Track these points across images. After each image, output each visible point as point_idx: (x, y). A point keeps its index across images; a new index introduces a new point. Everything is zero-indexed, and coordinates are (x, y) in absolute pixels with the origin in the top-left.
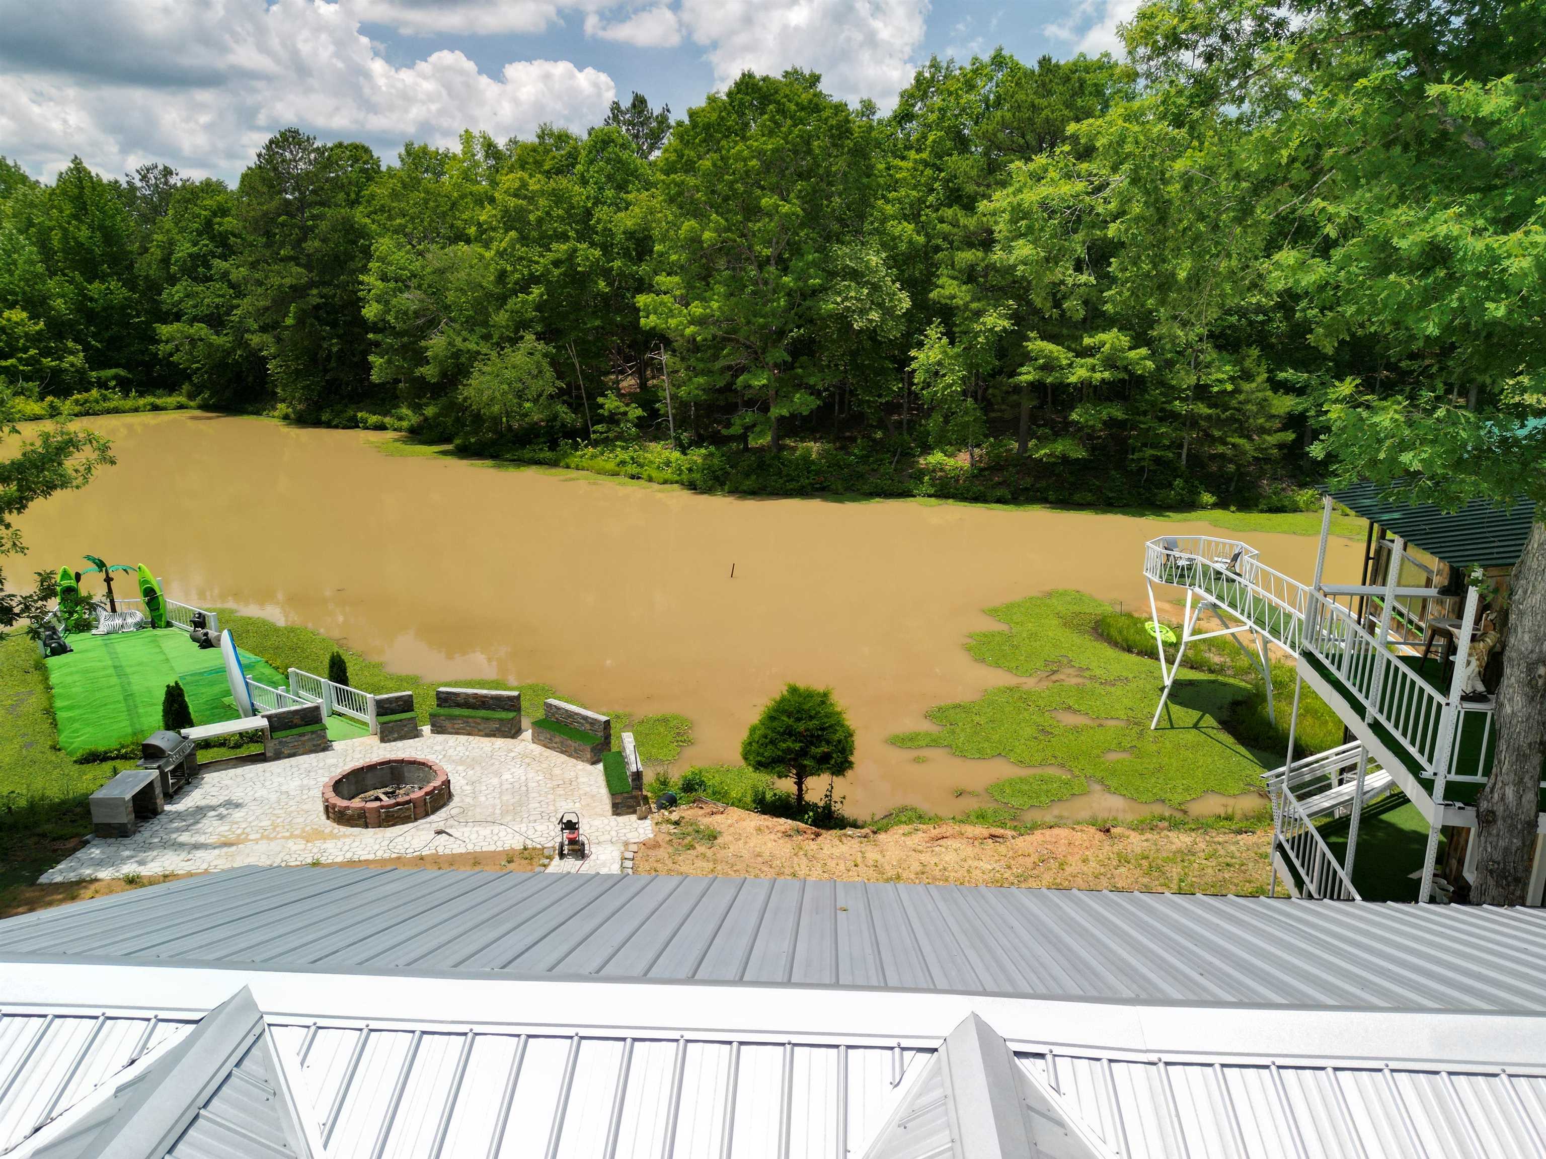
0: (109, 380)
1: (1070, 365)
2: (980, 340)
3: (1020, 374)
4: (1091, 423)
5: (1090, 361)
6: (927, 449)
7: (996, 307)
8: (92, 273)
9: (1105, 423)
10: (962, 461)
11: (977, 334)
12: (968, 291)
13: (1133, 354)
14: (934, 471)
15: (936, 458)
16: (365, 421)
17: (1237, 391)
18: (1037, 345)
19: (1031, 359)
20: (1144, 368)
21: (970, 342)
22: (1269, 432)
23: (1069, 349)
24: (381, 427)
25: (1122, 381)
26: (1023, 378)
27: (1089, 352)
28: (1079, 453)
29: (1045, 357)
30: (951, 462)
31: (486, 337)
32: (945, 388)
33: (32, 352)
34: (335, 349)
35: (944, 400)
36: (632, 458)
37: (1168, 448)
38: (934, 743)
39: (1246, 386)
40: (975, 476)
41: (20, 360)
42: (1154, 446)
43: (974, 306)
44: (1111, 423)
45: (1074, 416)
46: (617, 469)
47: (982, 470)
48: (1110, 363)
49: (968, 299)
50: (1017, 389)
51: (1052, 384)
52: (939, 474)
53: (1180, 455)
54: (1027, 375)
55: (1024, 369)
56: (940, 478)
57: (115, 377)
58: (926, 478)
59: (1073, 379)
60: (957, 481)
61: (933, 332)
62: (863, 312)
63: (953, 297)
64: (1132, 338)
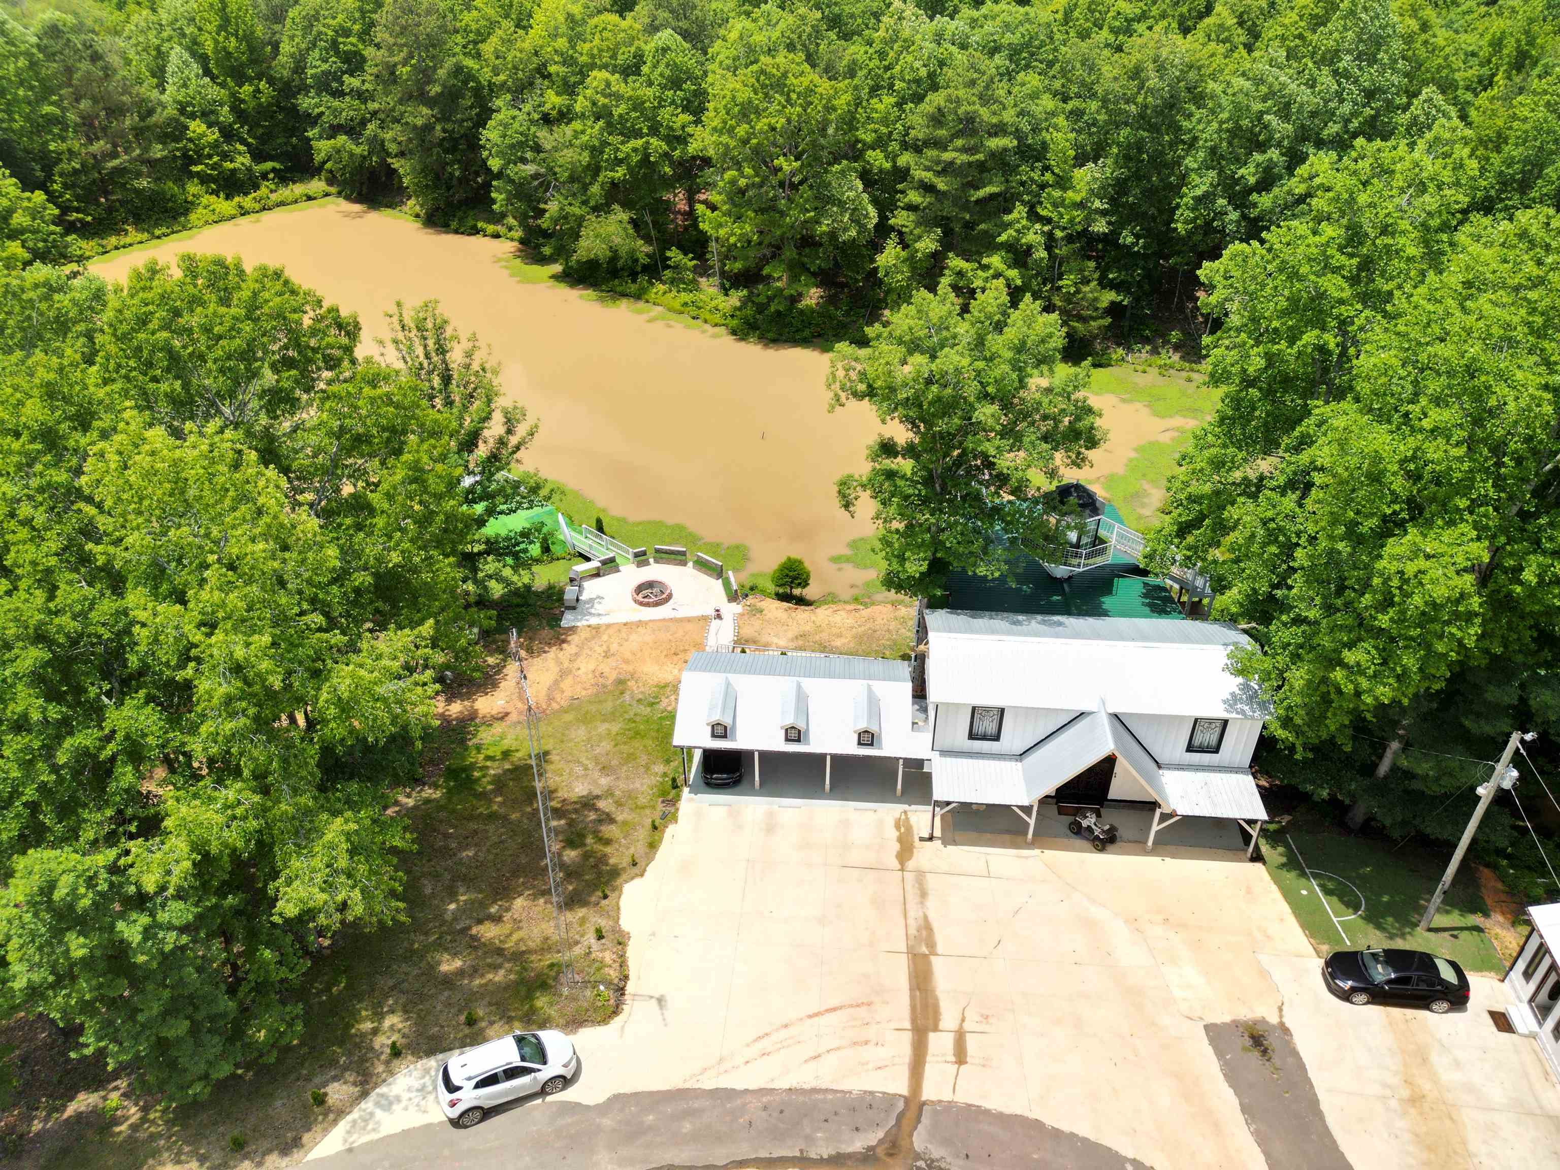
0: (267, 173)
2: (919, 254)
7: (929, 232)
8: (241, 78)
11: (917, 250)
16: (484, 230)
17: (1078, 291)
18: (953, 261)
21: (914, 253)
22: (1094, 319)
23: (974, 265)
24: (497, 236)
31: (585, 203)
33: (216, 159)
34: (457, 173)
36: (692, 302)
38: (848, 560)
39: (1086, 289)
41: (207, 165)
43: (916, 232)
46: (682, 308)
57: (274, 170)
61: (891, 243)
62: (846, 230)
63: (903, 226)
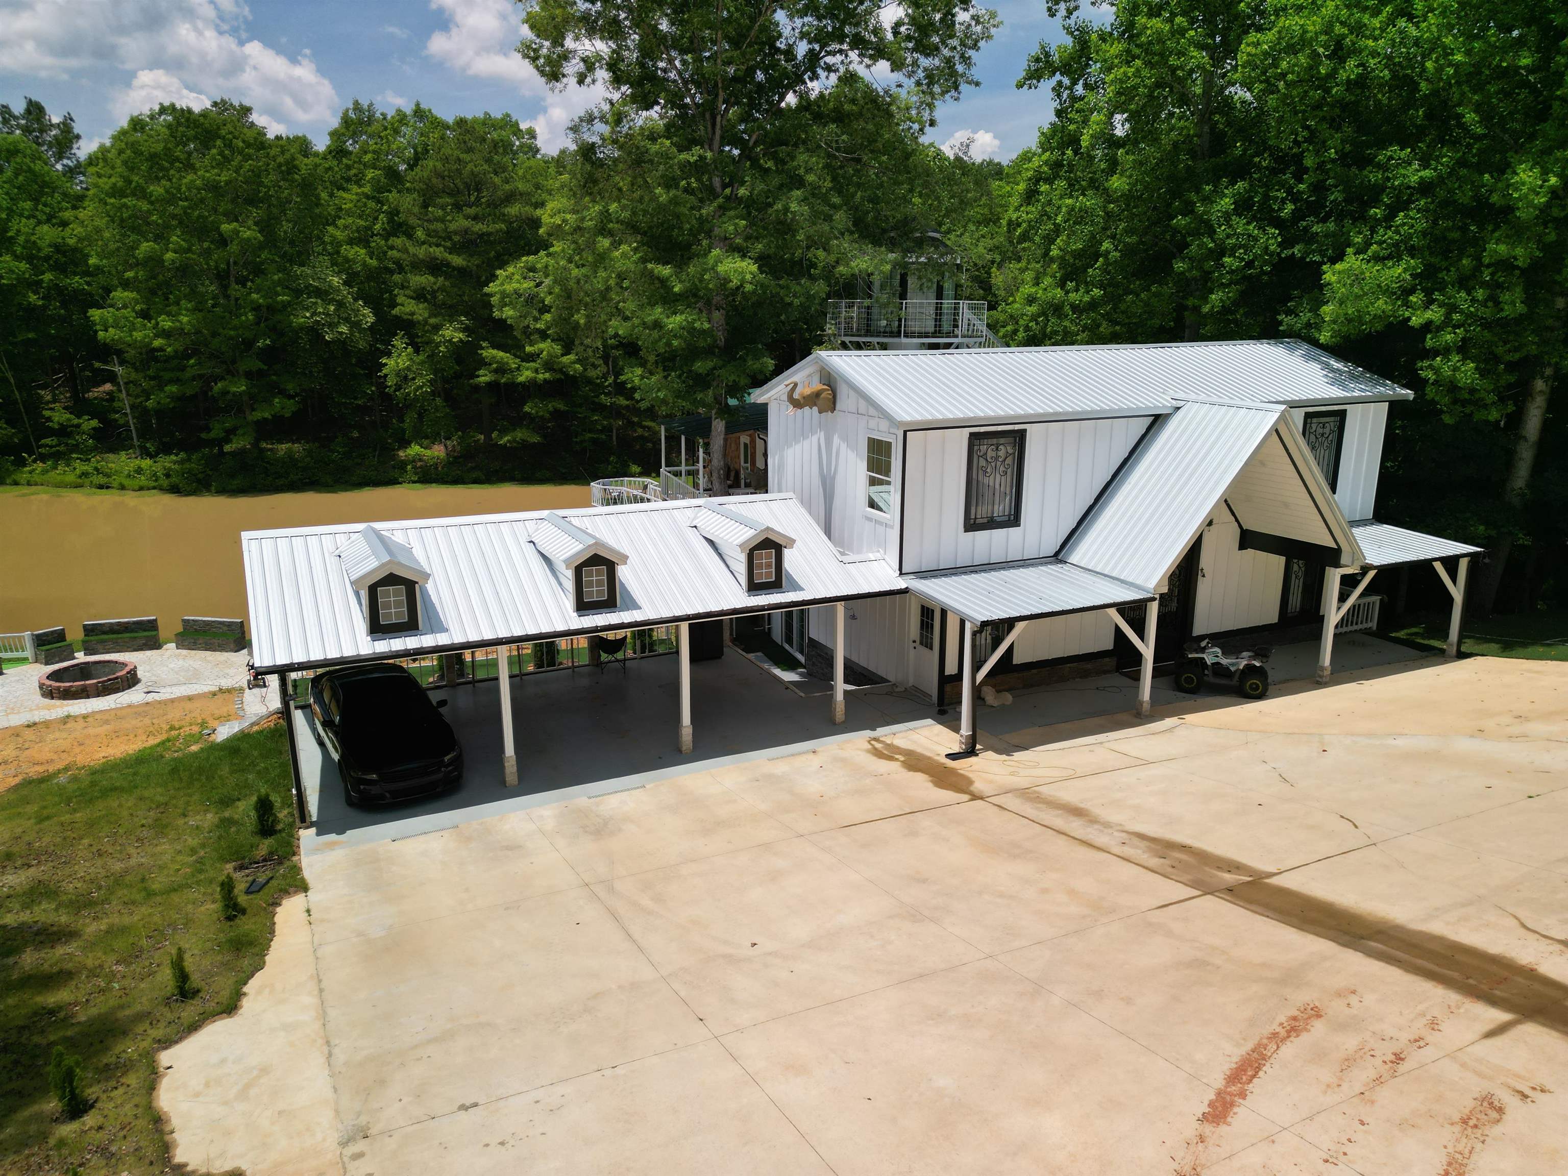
1: (518, 369)
2: (441, 349)
3: (478, 376)
4: (541, 414)
5: (532, 364)
6: (405, 443)
7: (450, 322)
9: (551, 413)
10: (438, 452)
11: (438, 345)
12: (425, 309)
13: (566, 359)
14: (414, 461)
15: (415, 450)
18: (489, 353)
19: (486, 364)
20: (575, 370)
21: (433, 351)
23: (516, 356)
25: (559, 380)
26: (482, 379)
27: (532, 357)
28: (535, 439)
29: (497, 362)
30: (428, 453)
32: (416, 390)
35: (416, 399)
36: (96, 469)
37: (601, 431)
40: (450, 463)
42: (590, 431)
43: (432, 321)
44: (556, 413)
45: (527, 409)
46: (79, 480)
47: (455, 458)
48: (549, 366)
49: (426, 315)
50: (477, 388)
51: (505, 384)
52: (419, 464)
53: (611, 436)
54: (484, 377)
55: (481, 372)
56: (421, 467)
58: (409, 467)
59: (521, 379)
60: (436, 468)
61: (398, 342)
62: (331, 325)
63: (413, 314)
64: (563, 347)
